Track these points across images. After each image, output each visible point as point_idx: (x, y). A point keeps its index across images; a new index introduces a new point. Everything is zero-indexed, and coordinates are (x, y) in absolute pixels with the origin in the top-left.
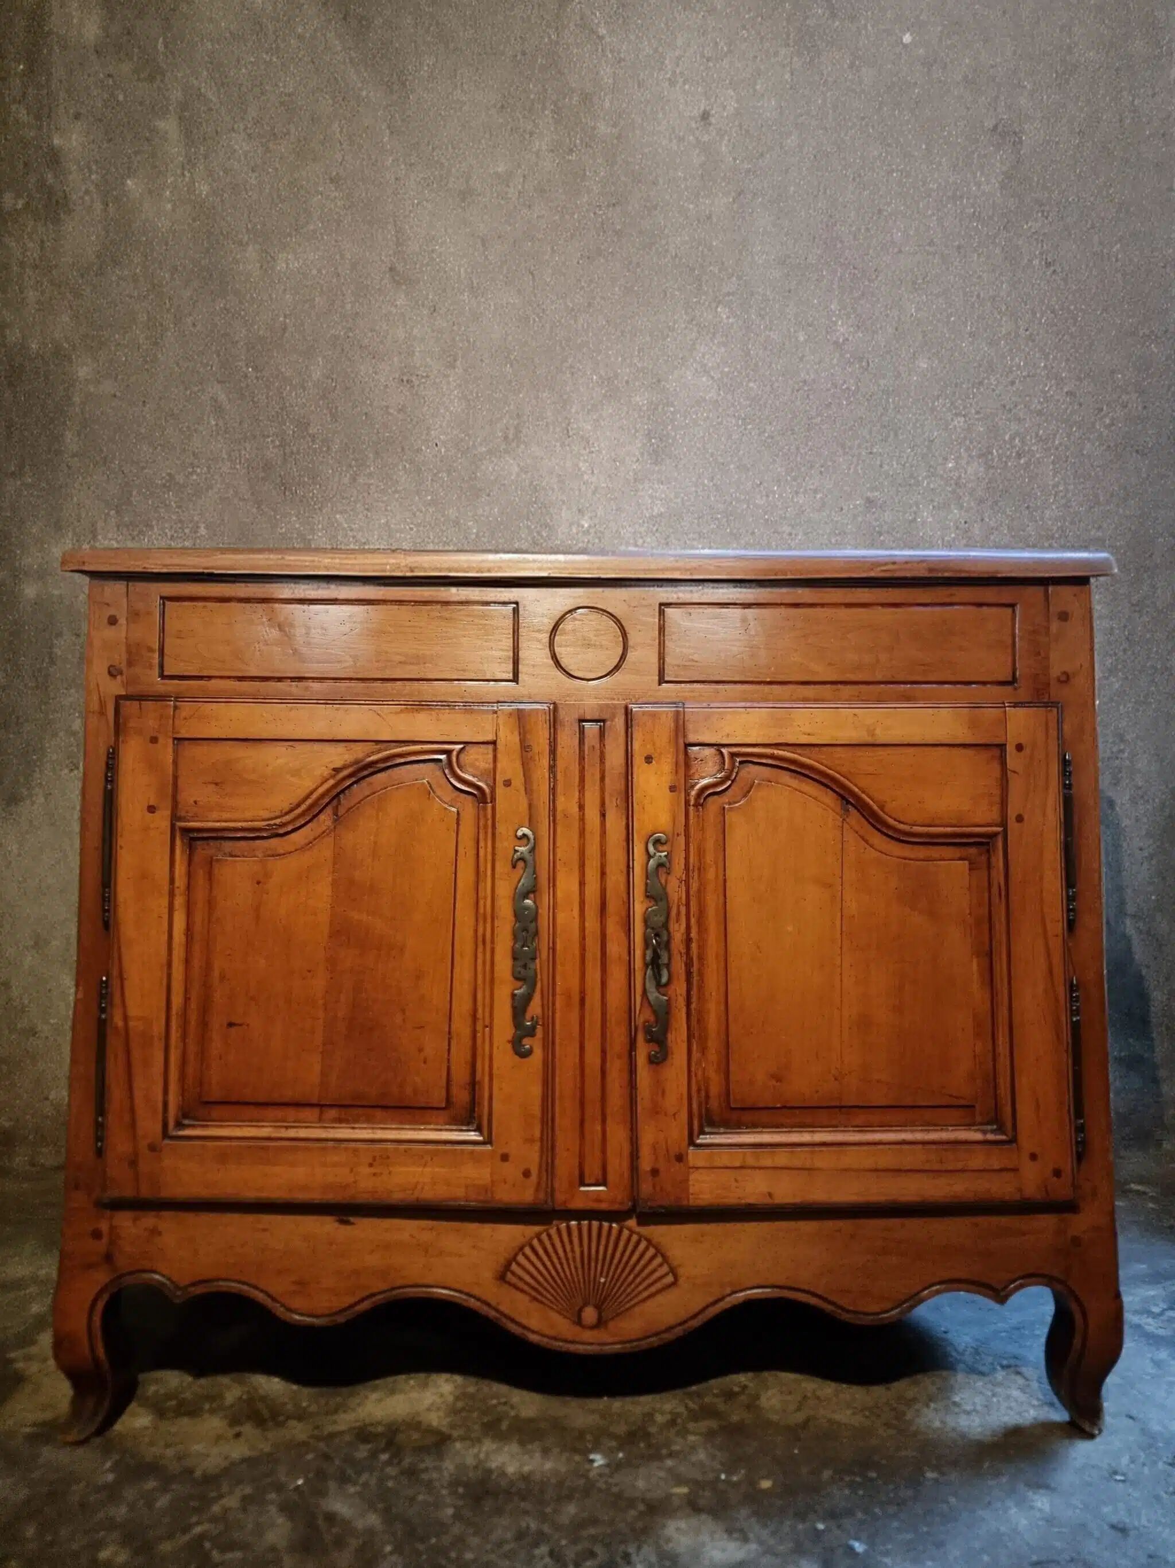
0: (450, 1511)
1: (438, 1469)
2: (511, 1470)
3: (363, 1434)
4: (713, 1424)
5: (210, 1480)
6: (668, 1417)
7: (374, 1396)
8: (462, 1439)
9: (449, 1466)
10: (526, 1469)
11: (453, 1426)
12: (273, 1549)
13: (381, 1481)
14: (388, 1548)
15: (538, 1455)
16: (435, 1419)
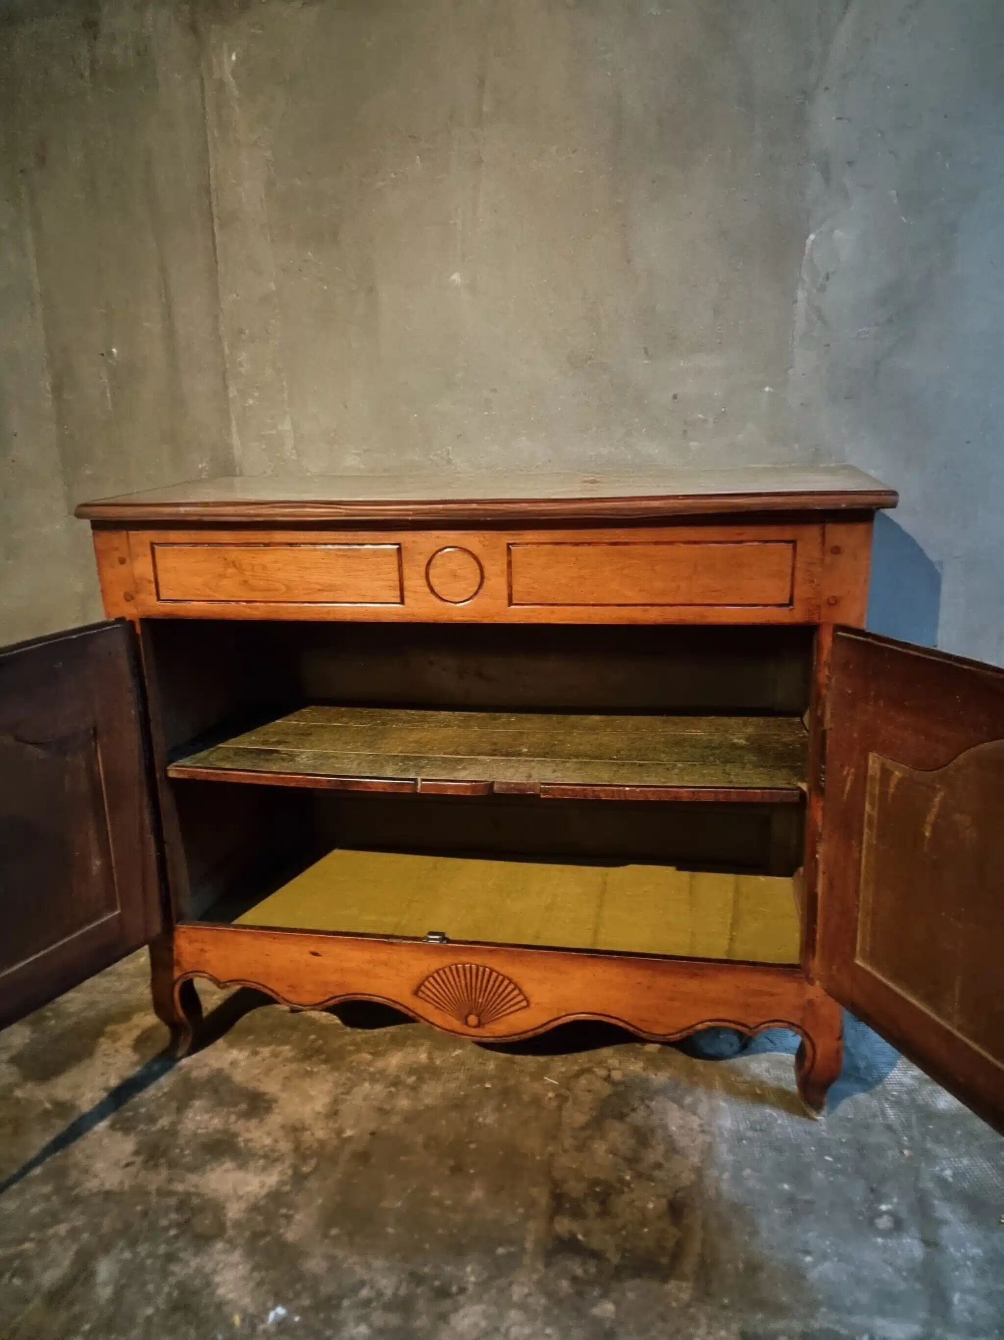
0: (150, 1311)
1: (186, 1264)
2: (221, 1291)
3: (184, 1204)
4: (394, 1320)
5: (76, 1201)
6: (372, 1294)
7: (229, 1165)
8: (230, 1241)
9: (194, 1263)
10: (231, 1296)
11: (237, 1224)
12: (38, 1289)
13: (150, 1255)
14: (87, 1327)
15: (251, 1285)
16: (234, 1211)
